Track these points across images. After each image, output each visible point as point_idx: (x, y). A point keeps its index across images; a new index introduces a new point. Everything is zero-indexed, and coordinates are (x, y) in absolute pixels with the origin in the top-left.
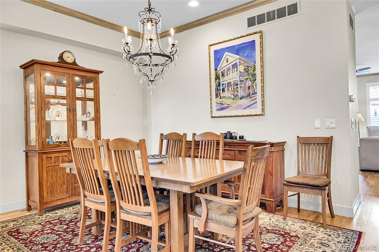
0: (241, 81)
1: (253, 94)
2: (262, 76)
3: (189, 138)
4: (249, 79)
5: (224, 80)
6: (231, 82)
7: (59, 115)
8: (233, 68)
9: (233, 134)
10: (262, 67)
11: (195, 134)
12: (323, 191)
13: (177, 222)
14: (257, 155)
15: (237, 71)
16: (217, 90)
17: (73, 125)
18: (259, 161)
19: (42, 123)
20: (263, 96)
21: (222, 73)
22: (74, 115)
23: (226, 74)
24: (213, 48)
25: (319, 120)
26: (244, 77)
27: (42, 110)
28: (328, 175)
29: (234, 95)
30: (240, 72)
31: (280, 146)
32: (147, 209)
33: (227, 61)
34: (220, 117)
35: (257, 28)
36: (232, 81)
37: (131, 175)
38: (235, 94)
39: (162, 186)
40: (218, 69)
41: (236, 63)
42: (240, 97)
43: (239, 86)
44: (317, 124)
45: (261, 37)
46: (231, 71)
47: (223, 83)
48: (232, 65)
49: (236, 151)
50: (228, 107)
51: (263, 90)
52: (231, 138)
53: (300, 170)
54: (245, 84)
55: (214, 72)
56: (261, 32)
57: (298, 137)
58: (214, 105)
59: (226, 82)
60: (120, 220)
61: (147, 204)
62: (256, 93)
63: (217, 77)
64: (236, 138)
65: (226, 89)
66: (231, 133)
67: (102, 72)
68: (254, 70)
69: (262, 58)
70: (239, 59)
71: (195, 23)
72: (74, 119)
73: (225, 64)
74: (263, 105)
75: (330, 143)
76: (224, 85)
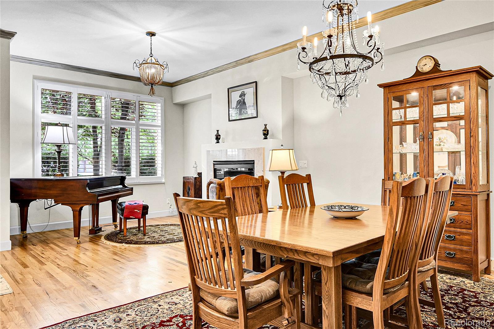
7: (441, 144)
17: (428, 158)
19: (389, 157)
22: (429, 145)
27: (389, 140)
72: (429, 150)
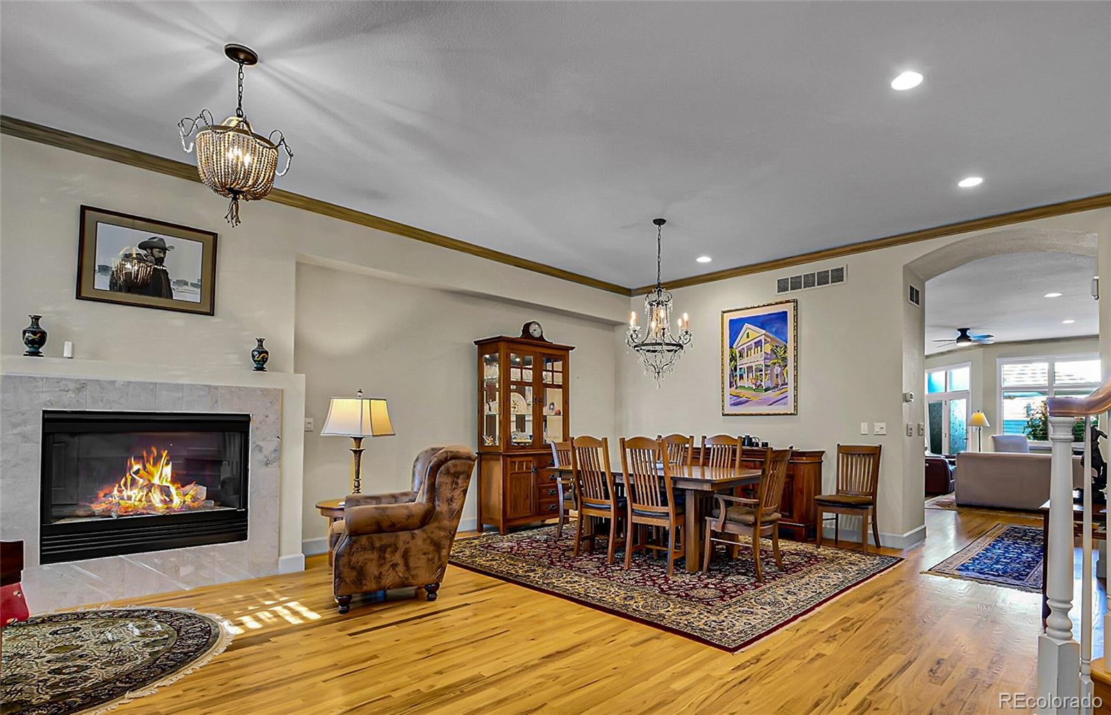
0: (766, 366)
1: (782, 385)
2: (796, 361)
3: (697, 444)
4: (777, 364)
5: (743, 363)
6: (752, 367)
8: (756, 347)
9: (753, 440)
10: (796, 349)
11: (705, 437)
12: (865, 511)
13: (693, 525)
14: (776, 456)
15: (761, 351)
16: (732, 376)
17: (540, 420)
18: (779, 463)
20: (796, 388)
21: (740, 352)
22: (540, 408)
23: (745, 355)
24: (728, 317)
25: (866, 424)
26: (771, 360)
28: (874, 494)
29: (756, 385)
30: (765, 353)
31: (816, 456)
32: (665, 509)
33: (748, 337)
34: (735, 415)
35: (790, 295)
36: (753, 364)
37: (640, 475)
38: (758, 384)
39: (681, 486)
40: (734, 347)
41: (761, 341)
42: (764, 388)
43: (763, 373)
44: (864, 427)
45: (796, 308)
46: (753, 351)
47: (741, 367)
48: (755, 343)
49: (757, 462)
50: (747, 401)
51: (796, 381)
52: (751, 443)
53: (840, 488)
54: (772, 371)
55: (729, 349)
56: (795, 301)
57: (838, 445)
58: (727, 397)
59: (745, 366)
60: (632, 523)
61: (665, 503)
62: (787, 384)
63: (733, 358)
64: (757, 445)
65: (745, 376)
66: (751, 439)
67: (572, 348)
68: (785, 352)
69: (796, 336)
70: (765, 334)
71: (702, 278)
73: (745, 339)
74: (796, 401)
75: (878, 454)
76: (743, 370)
